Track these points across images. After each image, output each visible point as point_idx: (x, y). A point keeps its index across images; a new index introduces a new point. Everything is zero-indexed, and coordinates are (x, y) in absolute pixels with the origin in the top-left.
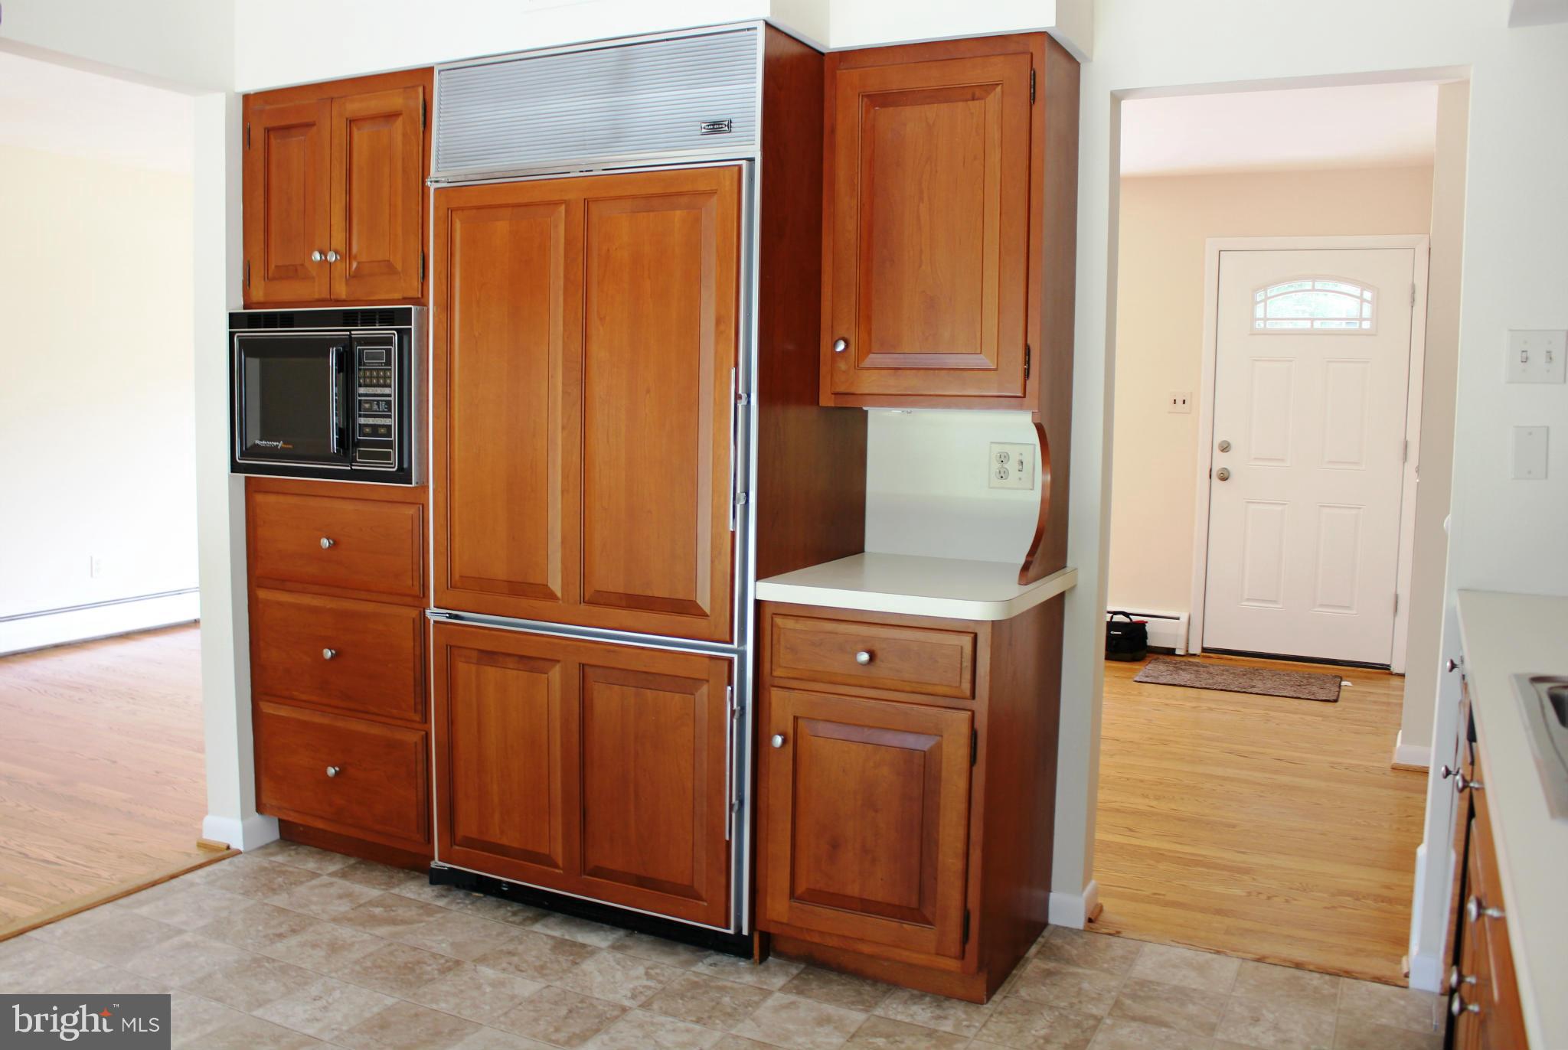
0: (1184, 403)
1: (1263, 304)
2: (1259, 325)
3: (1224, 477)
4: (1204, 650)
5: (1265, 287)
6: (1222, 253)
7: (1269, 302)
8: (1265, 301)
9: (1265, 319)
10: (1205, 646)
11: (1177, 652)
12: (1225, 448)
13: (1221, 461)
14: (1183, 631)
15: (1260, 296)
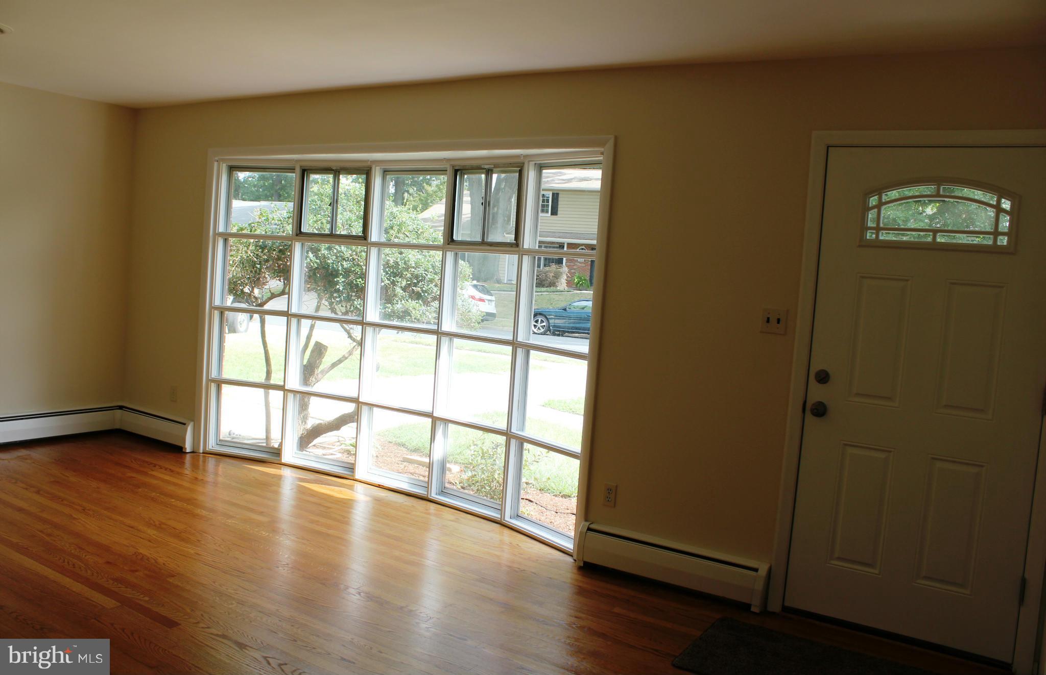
0: (778, 323)
1: (876, 210)
2: (870, 236)
3: (820, 411)
4: (785, 609)
5: (879, 191)
6: (830, 148)
7: (883, 208)
8: (879, 206)
9: (878, 229)
10: (787, 604)
11: (753, 609)
12: (823, 377)
13: (818, 393)
14: (759, 586)
15: (873, 201)
